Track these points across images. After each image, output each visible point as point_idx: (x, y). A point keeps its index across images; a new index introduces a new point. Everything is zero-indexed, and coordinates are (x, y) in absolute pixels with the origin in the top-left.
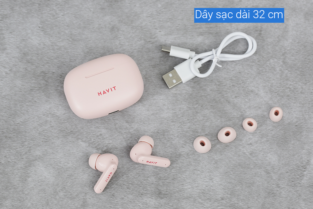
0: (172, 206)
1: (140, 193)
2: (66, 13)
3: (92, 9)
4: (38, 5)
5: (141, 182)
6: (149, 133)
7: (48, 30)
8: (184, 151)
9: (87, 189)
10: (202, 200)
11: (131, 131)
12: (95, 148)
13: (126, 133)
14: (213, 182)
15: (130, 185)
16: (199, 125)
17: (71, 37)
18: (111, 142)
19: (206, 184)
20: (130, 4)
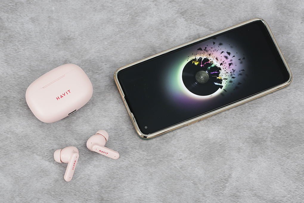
2: (26, 48)
3: (48, 46)
4: (3, 41)
5: (86, 190)
7: (11, 62)
8: (123, 165)
14: (148, 191)
15: (77, 193)
17: (30, 68)
19: (142, 192)
20: (81, 41)
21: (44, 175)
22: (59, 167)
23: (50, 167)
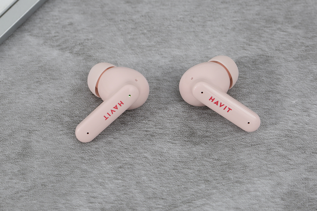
0: (218, 160)
1: (148, 133)
6: (172, 22)
9: (34, 123)
10: (285, 149)
11: (134, 17)
12: (58, 48)
13: (123, 20)
14: (309, 116)
16: (280, 10)
18: (91, 36)
19: (294, 119)
21: (45, 78)
22: (84, 61)
23: (62, 61)
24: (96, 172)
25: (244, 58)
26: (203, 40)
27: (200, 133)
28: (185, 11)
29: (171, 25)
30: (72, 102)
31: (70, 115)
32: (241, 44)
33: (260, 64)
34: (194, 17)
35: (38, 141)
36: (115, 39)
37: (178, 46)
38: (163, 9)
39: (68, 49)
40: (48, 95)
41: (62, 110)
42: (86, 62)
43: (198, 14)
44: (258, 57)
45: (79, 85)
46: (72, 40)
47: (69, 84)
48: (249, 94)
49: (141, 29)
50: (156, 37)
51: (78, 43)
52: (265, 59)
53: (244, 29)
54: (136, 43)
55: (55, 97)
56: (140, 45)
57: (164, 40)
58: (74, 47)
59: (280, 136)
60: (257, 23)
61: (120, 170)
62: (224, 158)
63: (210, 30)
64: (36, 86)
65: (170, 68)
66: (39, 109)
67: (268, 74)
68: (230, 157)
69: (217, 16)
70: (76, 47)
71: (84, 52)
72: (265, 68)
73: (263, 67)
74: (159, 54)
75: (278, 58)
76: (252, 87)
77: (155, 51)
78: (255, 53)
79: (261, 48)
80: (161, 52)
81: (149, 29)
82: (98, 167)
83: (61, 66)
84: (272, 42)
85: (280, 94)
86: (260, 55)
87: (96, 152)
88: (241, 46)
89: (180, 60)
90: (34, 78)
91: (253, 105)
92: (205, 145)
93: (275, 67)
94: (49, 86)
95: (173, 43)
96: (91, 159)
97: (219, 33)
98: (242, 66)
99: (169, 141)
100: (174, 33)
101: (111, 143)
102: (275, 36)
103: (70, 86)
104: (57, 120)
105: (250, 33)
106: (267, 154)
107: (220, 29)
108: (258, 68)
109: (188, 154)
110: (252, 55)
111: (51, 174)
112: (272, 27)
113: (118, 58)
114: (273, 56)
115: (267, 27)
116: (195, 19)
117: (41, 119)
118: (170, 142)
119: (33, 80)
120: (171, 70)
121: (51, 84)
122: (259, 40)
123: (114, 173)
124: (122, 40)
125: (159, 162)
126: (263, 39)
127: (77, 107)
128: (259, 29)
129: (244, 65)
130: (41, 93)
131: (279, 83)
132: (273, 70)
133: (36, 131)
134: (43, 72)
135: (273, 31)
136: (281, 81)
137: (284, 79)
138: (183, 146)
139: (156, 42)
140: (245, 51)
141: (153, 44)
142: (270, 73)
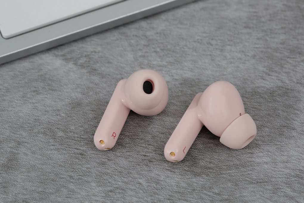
0: (218, 194)
6: (188, 43)
9: (25, 134)
10: (294, 191)
11: (148, 33)
12: (61, 58)
13: (136, 36)
18: (99, 49)
24: (83, 193)
25: (261, 88)
26: (219, 65)
27: (203, 164)
28: (205, 32)
29: (186, 46)
30: (69, 117)
31: (64, 129)
32: (259, 73)
33: (278, 96)
34: (212, 39)
35: (26, 154)
36: (124, 54)
37: (191, 69)
38: (180, 28)
39: (72, 60)
40: (44, 106)
41: (57, 123)
42: (89, 76)
43: (217, 36)
44: (277, 88)
45: (78, 99)
46: (79, 51)
47: (68, 97)
48: (262, 127)
49: (154, 46)
50: (169, 57)
51: (84, 55)
52: (284, 91)
53: (266, 58)
54: (146, 61)
55: (51, 109)
56: (150, 64)
57: (177, 61)
58: (79, 58)
59: (290, 176)
60: (280, 53)
61: (110, 194)
62: (225, 193)
63: (228, 55)
64: (32, 95)
65: (180, 92)
66: (32, 120)
67: (285, 108)
68: (232, 192)
69: (238, 41)
70: (82, 59)
71: (89, 65)
72: (283, 101)
73: (280, 100)
74: (169, 76)
75: (299, 92)
76: (266, 120)
77: (165, 71)
78: (274, 84)
79: (281, 79)
80: (172, 73)
81: (163, 48)
82: (86, 189)
83: (63, 77)
84: (294, 74)
85: (295, 131)
86: (280, 87)
87: (87, 172)
88: (260, 75)
89: (191, 84)
90: (32, 87)
91: (265, 139)
92: (206, 177)
93: (293, 101)
94: (46, 96)
95: (186, 65)
96: (80, 179)
97: (238, 59)
98: (258, 96)
99: (167, 168)
100: (189, 55)
101: (104, 164)
102: (298, 68)
103: (69, 99)
104: (50, 134)
105: (271, 62)
106: (273, 193)
107: (239, 55)
108: (275, 101)
109: (186, 185)
110: (271, 86)
111: (34, 190)
112: (296, 58)
113: (125, 75)
114: (294, 90)
115: (290, 58)
116: (213, 42)
117: (33, 130)
118: (168, 170)
119: (30, 89)
120: (180, 94)
121: (49, 95)
122: (280, 71)
123: (103, 196)
124: (132, 56)
125: (153, 189)
126: (284, 70)
127: (73, 122)
128: (282, 59)
129: (260, 96)
130: (36, 103)
131: (296, 118)
132: (291, 104)
133: (26, 143)
134: (42, 82)
135: (297, 63)
136: (298, 117)
137: (303, 115)
138: (182, 175)
139: (167, 62)
140: (264, 81)
141: (165, 64)
142: (288, 107)
